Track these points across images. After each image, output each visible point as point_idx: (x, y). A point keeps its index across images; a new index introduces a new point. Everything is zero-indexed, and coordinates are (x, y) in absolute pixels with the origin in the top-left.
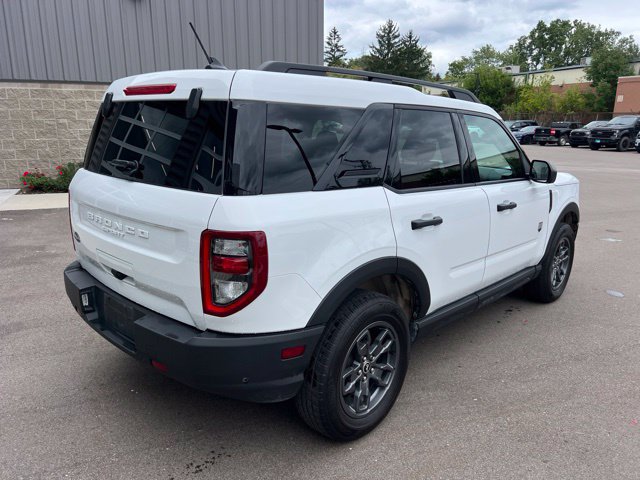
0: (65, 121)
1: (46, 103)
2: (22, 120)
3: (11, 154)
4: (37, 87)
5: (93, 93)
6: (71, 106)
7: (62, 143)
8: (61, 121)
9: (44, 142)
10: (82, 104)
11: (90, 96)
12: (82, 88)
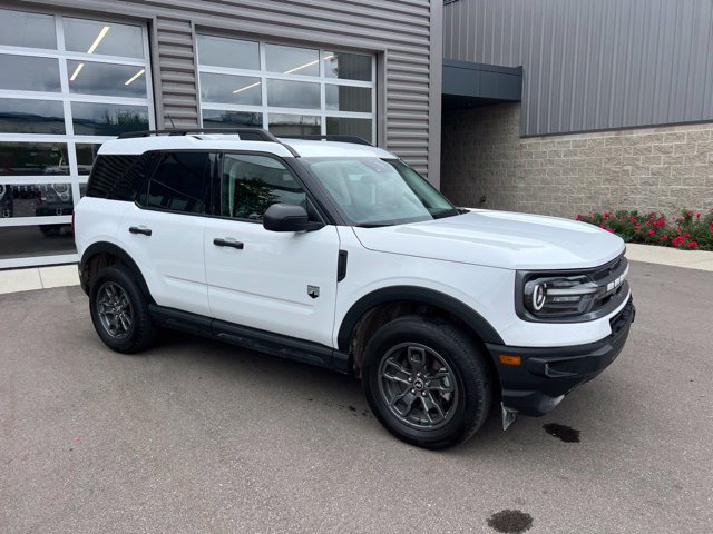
0: (629, 167)
1: (617, 150)
2: (595, 167)
3: (581, 199)
4: (612, 135)
5: (662, 136)
6: (637, 152)
7: (622, 189)
8: (626, 168)
9: (608, 189)
10: (648, 150)
11: (659, 140)
12: (651, 132)
